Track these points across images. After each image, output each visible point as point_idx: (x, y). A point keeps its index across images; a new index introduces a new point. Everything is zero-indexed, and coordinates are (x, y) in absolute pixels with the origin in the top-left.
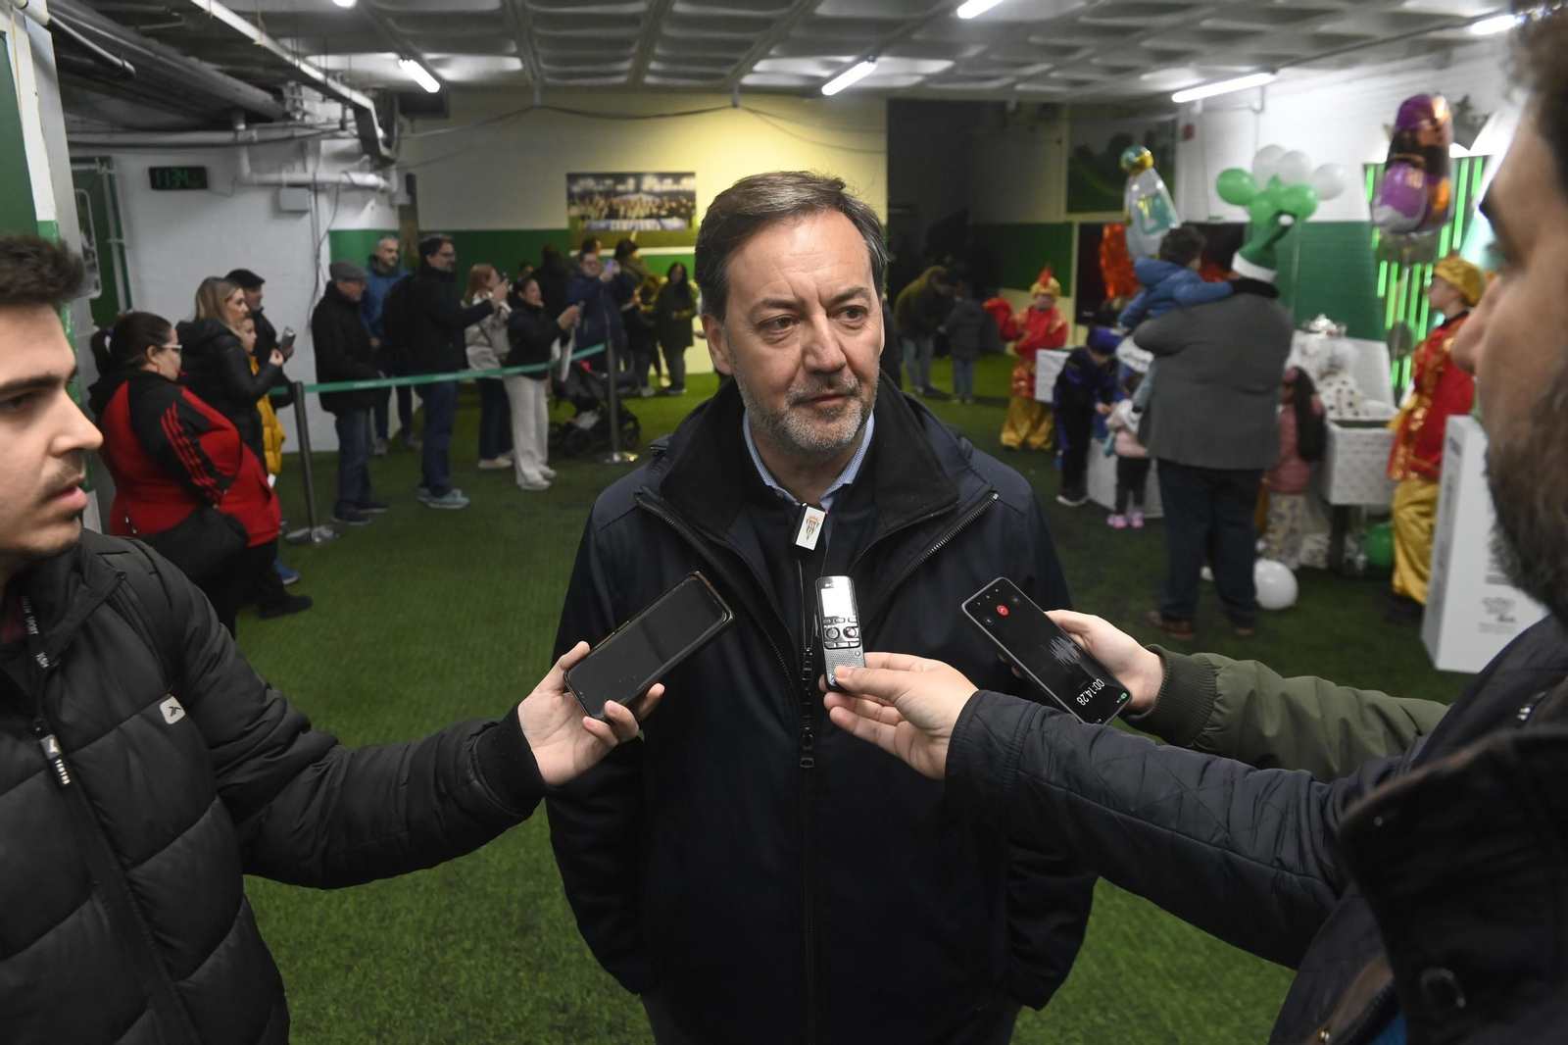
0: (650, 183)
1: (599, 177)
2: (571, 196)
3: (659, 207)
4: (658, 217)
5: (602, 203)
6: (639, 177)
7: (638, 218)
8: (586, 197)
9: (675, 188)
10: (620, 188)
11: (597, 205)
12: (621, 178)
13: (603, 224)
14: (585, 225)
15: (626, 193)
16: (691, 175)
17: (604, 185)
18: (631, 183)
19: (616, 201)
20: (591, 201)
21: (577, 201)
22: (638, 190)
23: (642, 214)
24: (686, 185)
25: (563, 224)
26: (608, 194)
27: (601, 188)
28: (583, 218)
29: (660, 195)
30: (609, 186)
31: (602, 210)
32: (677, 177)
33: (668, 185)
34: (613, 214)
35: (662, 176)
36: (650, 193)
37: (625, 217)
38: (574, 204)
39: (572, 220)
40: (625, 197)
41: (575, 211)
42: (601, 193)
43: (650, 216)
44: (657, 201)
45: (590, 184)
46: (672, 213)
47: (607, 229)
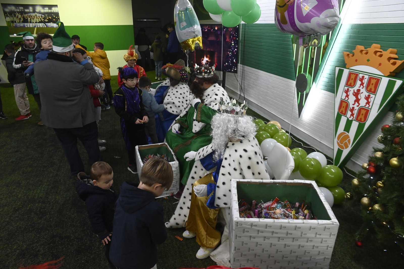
0: (38, 9)
1: (17, 6)
2: (5, 13)
3: (44, 19)
4: (45, 22)
5: (20, 16)
6: (34, 6)
7: (36, 22)
8: (12, 13)
9: (50, 11)
10: (26, 10)
11: (18, 17)
12: (26, 6)
13: (22, 25)
14: (14, 24)
15: (30, 13)
16: (56, 6)
17: (19, 9)
18: (31, 9)
19: (26, 15)
20: (15, 15)
21: (8, 15)
22: (34, 11)
23: (38, 21)
24: (54, 10)
25: (5, 24)
26: (22, 13)
27: (18, 10)
28: (12, 22)
29: (44, 14)
30: (22, 9)
31: (20, 19)
32: (50, 7)
33: (47, 10)
34: (25, 21)
35: (44, 6)
36: (40, 13)
37: (31, 22)
38: (7, 16)
39: (8, 22)
40: (29, 14)
41: (8, 19)
42: (18, 12)
43: (41, 22)
44: (43, 16)
45: (13, 8)
46: (50, 21)
47: (24, 26)
